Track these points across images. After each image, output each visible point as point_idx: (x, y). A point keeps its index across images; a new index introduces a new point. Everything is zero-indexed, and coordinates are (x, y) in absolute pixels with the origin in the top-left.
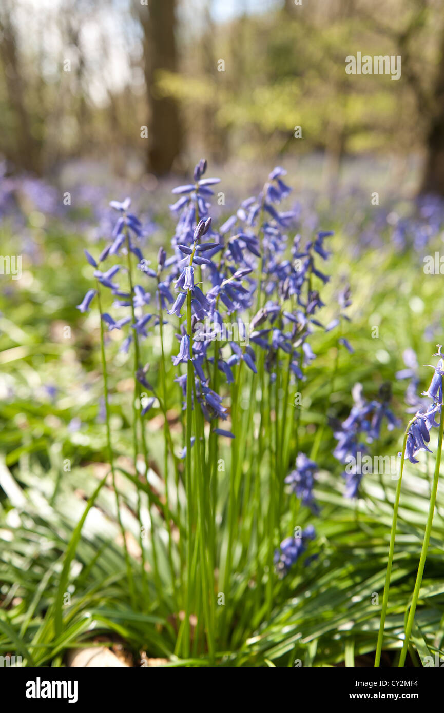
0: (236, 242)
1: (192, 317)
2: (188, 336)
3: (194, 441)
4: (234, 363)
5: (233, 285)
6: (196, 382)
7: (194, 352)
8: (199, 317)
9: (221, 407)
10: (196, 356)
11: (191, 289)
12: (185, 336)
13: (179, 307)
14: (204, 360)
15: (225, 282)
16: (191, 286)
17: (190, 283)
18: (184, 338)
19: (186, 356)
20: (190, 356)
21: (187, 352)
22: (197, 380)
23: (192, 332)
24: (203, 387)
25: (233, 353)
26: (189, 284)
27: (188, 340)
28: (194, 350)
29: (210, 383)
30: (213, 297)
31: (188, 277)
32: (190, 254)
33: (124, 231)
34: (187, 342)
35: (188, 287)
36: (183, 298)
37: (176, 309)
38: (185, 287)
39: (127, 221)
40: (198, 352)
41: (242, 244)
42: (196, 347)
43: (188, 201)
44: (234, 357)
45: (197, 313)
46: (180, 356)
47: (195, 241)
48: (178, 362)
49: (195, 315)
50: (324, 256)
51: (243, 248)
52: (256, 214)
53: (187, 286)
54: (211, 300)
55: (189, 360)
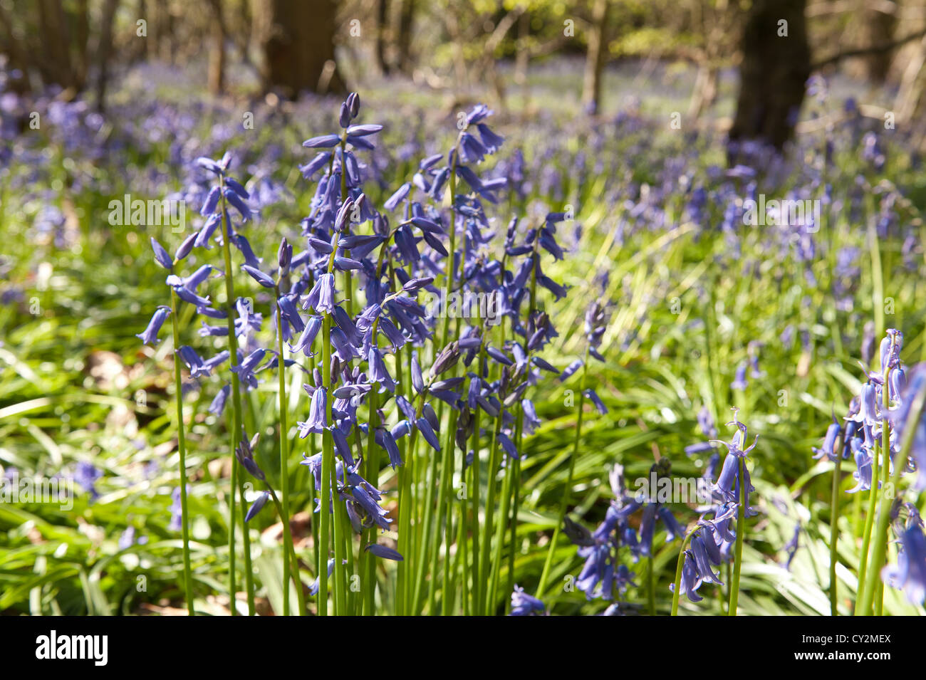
0: (407, 229)
1: (333, 356)
2: (325, 390)
3: (333, 566)
4: (400, 433)
5: (402, 303)
6: (337, 466)
7: (335, 415)
8: (342, 358)
9: (378, 508)
10: (339, 422)
11: (329, 312)
12: (320, 388)
13: (310, 340)
14: (353, 427)
15: (387, 299)
16: (330, 306)
17: (328, 302)
18: (318, 392)
19: (319, 423)
20: (326, 423)
21: (322, 415)
22: (339, 463)
23: (331, 381)
24: (349, 474)
25: (402, 416)
26: (326, 303)
27: (325, 396)
28: (334, 411)
29: (361, 467)
30: (367, 323)
31: (325, 292)
32: (328, 254)
33: (219, 206)
34: (322, 399)
35: (324, 308)
36: (317, 326)
37: (304, 343)
38: (319, 308)
39: (225, 190)
40: (342, 416)
41: (417, 232)
42: (339, 406)
43: (329, 159)
44: (403, 422)
45: (340, 350)
46: (310, 423)
47: (338, 232)
48: (306, 434)
49: (337, 354)
50: (557, 253)
51: (419, 240)
52: (443, 180)
53: (324, 306)
54: (364, 329)
55: (325, 429)
